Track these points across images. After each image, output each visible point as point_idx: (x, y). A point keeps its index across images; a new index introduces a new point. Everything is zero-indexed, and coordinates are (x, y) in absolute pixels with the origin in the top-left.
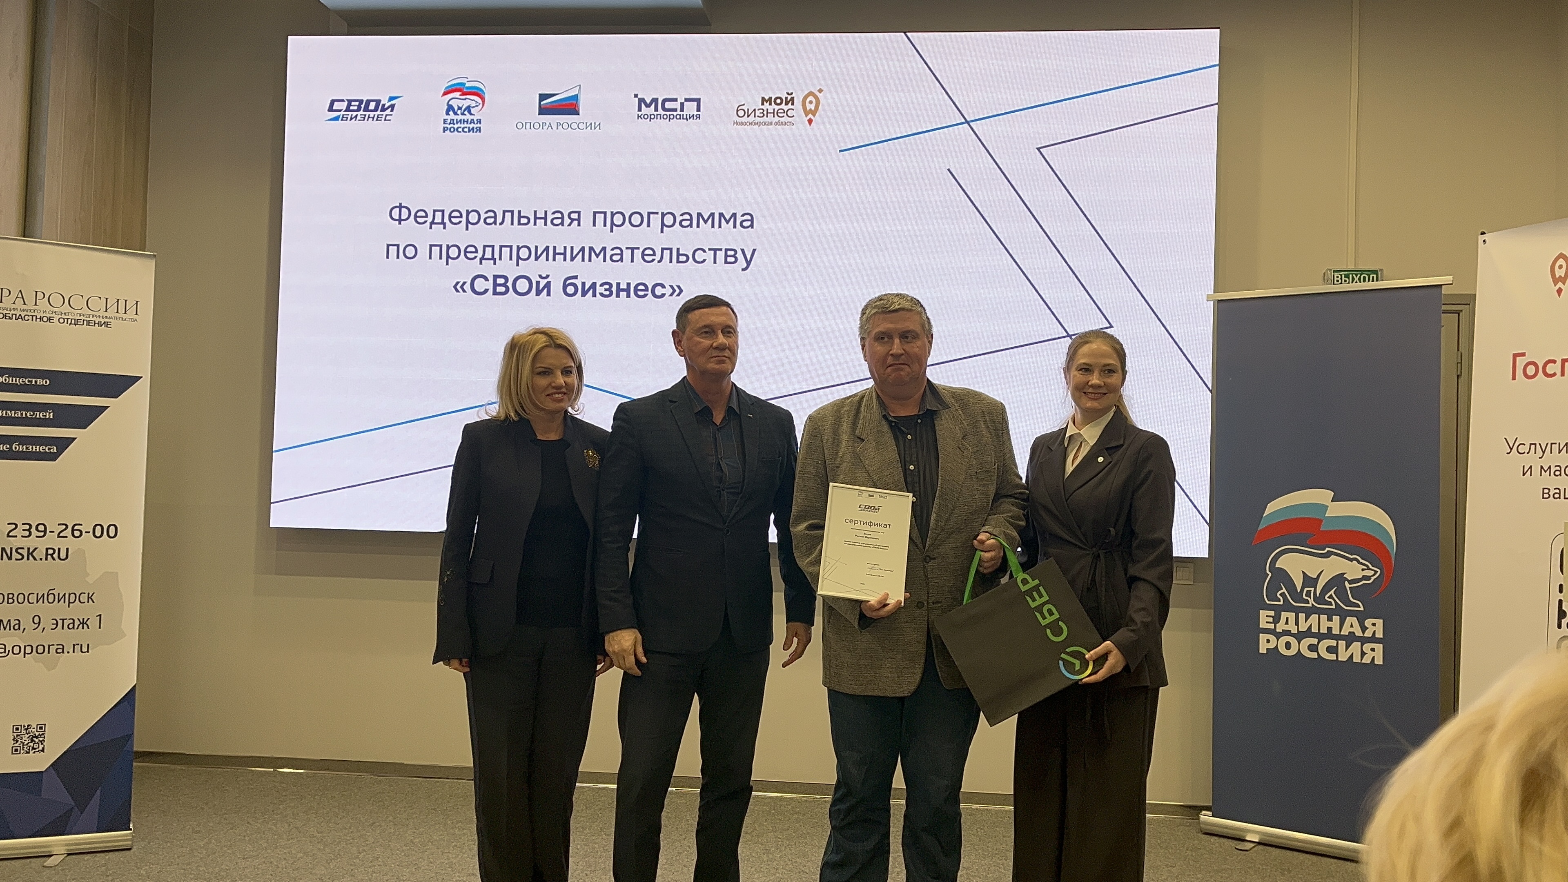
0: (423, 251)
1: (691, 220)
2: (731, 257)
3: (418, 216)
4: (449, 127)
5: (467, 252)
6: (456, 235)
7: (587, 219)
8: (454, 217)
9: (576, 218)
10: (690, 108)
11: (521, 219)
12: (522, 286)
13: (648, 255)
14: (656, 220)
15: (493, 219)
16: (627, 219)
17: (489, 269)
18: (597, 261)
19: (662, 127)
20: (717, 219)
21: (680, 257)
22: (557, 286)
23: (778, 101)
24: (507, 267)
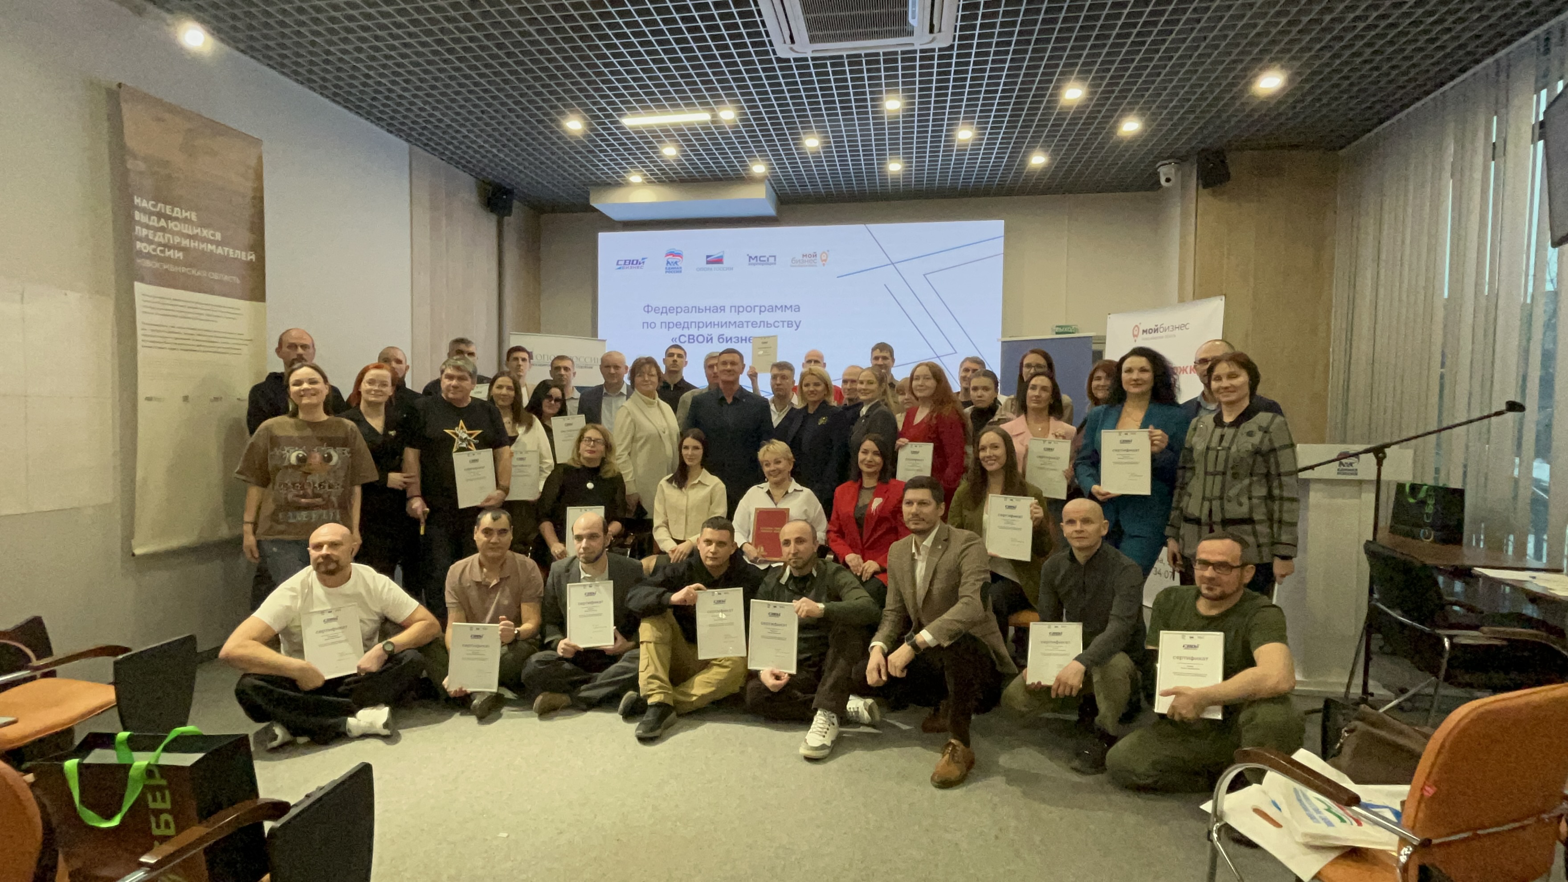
0: (658, 325)
1: (772, 309)
2: (790, 324)
3: (656, 310)
4: (668, 270)
5: (677, 325)
6: (672, 318)
7: (727, 309)
8: (671, 310)
9: (723, 309)
10: (772, 260)
11: (699, 310)
12: (701, 339)
13: (754, 324)
14: (757, 309)
15: (687, 310)
16: (745, 309)
17: (686, 332)
18: (732, 328)
19: (760, 269)
20: (784, 308)
21: (768, 325)
22: (715, 339)
23: (810, 256)
24: (694, 331)
